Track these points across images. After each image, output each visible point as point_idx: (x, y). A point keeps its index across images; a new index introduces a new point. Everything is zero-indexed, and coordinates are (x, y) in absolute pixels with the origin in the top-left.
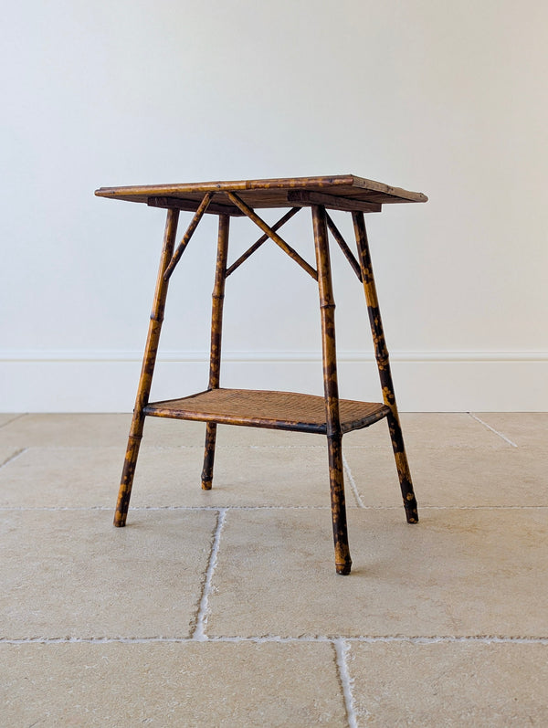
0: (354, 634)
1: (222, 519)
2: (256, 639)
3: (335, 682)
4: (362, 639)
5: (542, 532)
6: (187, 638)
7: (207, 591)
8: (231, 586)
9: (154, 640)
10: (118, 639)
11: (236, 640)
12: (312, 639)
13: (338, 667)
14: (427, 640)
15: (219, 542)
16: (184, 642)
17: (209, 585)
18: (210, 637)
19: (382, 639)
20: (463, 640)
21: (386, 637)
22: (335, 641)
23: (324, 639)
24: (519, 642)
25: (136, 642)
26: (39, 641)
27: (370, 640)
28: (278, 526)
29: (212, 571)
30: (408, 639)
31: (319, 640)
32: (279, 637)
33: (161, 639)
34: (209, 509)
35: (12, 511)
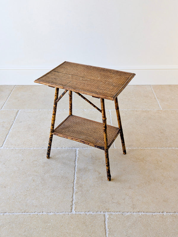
0: (109, 211)
1: (77, 154)
2: (86, 213)
3: (104, 231)
4: (111, 213)
5: (161, 161)
6: (70, 212)
7: (74, 191)
8: (80, 189)
9: (63, 213)
10: (54, 212)
11: (82, 213)
12: (99, 213)
13: (105, 224)
14: (126, 213)
15: (76, 166)
16: (70, 213)
17: (75, 188)
18: (76, 212)
19: (116, 213)
20: (135, 213)
21: (117, 212)
22: (105, 213)
23: (102, 213)
24: (148, 214)
25: (58, 214)
26: (36, 213)
27: (113, 213)
28: (92, 158)
29: (75, 182)
30: (122, 213)
31: (101, 213)
32: (92, 212)
33: (64, 213)
34: (73, 149)
35: (20, 150)
